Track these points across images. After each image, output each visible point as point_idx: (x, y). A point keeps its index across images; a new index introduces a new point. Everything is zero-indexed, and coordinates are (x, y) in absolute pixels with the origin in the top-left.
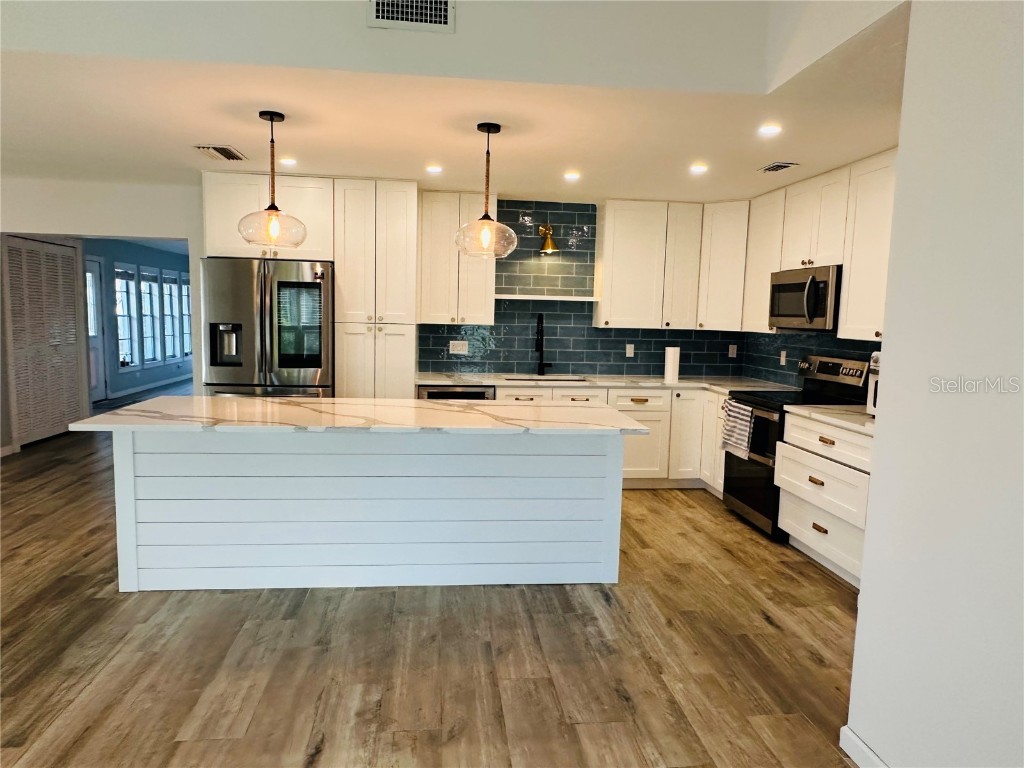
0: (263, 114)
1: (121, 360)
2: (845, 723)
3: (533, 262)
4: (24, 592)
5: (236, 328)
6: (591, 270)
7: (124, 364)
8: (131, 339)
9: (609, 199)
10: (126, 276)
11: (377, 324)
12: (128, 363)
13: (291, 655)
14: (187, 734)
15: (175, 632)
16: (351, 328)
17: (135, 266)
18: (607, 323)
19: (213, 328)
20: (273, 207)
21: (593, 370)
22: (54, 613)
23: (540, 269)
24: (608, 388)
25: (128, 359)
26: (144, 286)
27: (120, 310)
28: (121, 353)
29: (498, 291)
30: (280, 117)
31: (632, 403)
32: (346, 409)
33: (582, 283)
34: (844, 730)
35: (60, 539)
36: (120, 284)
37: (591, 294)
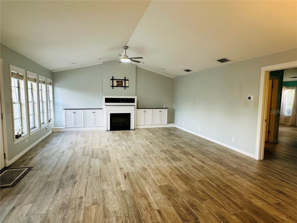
1: (16, 134)
8: (21, 118)
12: (20, 136)
17: (24, 70)
25: (20, 133)
28: (15, 128)
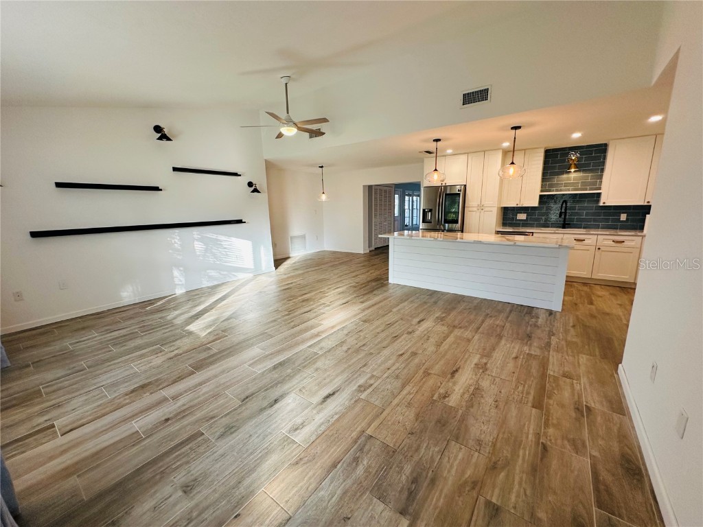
0: (434, 140)
2: (621, 363)
3: (565, 176)
4: (369, 279)
5: (431, 210)
6: (601, 177)
7: (406, 226)
9: (612, 140)
10: (409, 195)
11: (481, 207)
13: (425, 303)
14: (394, 310)
15: (399, 293)
16: (471, 209)
18: (604, 203)
19: (424, 210)
20: (436, 170)
21: (597, 227)
22: (374, 284)
23: (569, 179)
24: (598, 235)
26: (415, 198)
27: (406, 207)
29: (542, 191)
30: (439, 140)
31: (613, 243)
32: (468, 237)
33: (595, 184)
34: (620, 365)
35: (379, 270)
36: (407, 198)
37: (600, 189)
